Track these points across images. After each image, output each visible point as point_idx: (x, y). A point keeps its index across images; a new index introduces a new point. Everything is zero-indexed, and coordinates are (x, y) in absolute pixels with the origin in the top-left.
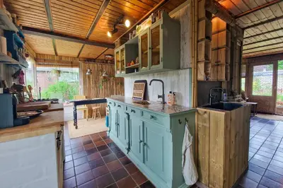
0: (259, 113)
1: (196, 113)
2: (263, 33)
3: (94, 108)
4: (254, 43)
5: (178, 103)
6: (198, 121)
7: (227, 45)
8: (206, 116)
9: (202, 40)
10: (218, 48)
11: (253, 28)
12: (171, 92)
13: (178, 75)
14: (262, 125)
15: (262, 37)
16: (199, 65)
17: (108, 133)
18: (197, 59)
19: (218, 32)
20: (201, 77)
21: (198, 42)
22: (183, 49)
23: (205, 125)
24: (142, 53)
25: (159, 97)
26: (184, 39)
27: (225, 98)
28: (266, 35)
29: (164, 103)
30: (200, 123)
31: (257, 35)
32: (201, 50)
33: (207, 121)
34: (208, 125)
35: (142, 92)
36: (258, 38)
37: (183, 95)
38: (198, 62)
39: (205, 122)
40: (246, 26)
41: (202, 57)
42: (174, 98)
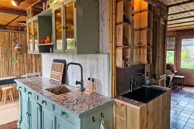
0: (187, 86)
1: (114, 105)
2: (187, 11)
3: (3, 89)
4: (180, 19)
5: (97, 91)
6: (116, 114)
7: (149, 26)
8: (123, 108)
9: (121, 23)
10: (141, 29)
11: (176, 6)
12: (89, 79)
13: (98, 60)
14: (188, 99)
15: (186, 15)
16: (118, 50)
17: (18, 124)
18: (116, 44)
19: (141, 11)
20: (120, 63)
21: (116, 24)
22: (102, 31)
23: (122, 118)
24: (56, 31)
25: (77, 83)
26: (103, 19)
27: (148, 82)
28: (190, 12)
29: (83, 90)
30: (118, 117)
31: (182, 12)
32: (119, 34)
33: (125, 115)
34: (125, 119)
35: (60, 74)
36: (183, 15)
37: (103, 83)
38: (117, 47)
39: (123, 116)
40: (170, 4)
41: (120, 42)
42: (93, 86)
